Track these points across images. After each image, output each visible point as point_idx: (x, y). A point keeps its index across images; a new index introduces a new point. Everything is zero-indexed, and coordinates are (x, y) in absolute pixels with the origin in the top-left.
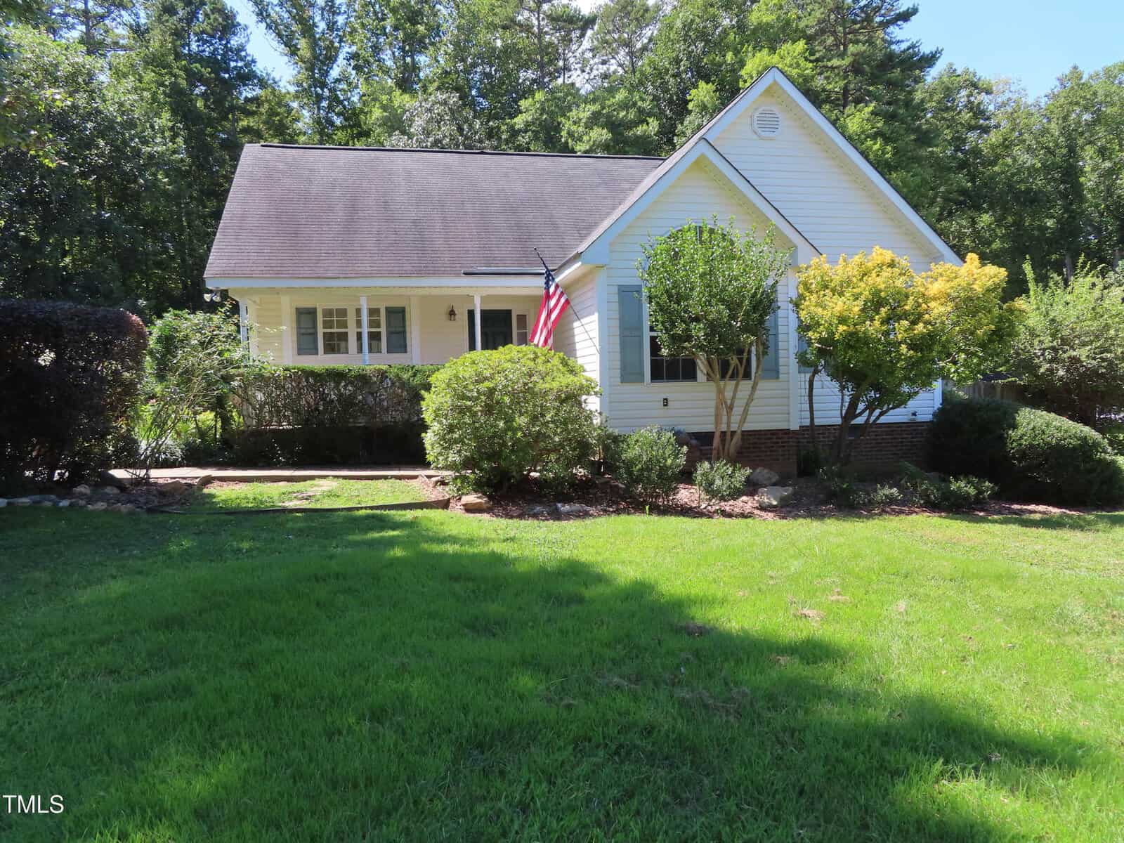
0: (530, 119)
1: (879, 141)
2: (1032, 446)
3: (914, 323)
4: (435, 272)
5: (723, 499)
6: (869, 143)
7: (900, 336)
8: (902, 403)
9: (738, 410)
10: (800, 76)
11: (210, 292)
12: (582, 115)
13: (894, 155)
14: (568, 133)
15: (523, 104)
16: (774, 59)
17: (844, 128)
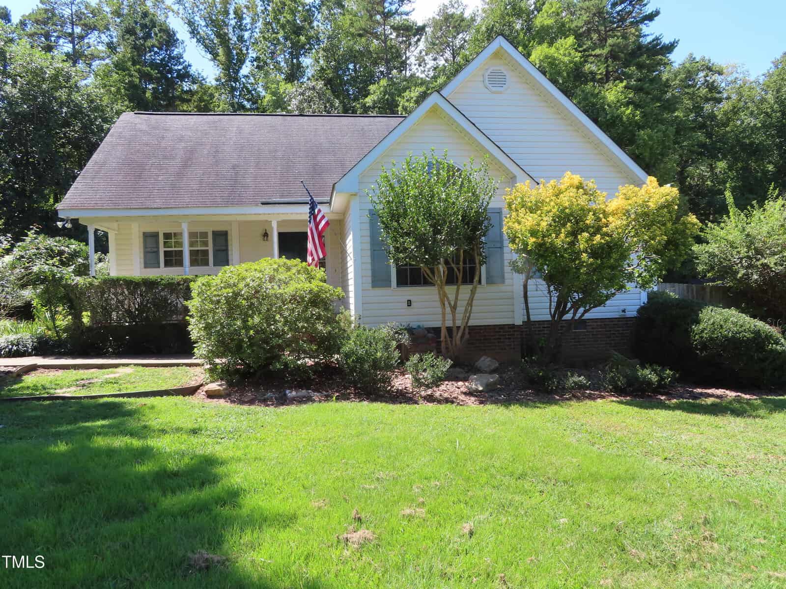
0: (376, 98)
1: (631, 107)
2: (711, 339)
3: (593, 235)
4: (240, 203)
5: (428, 387)
6: (623, 109)
7: (582, 246)
8: (600, 303)
10: (571, 62)
11: (62, 220)
12: (412, 95)
13: (642, 117)
14: (403, 108)
15: (372, 88)
16: (552, 51)
17: (604, 98)
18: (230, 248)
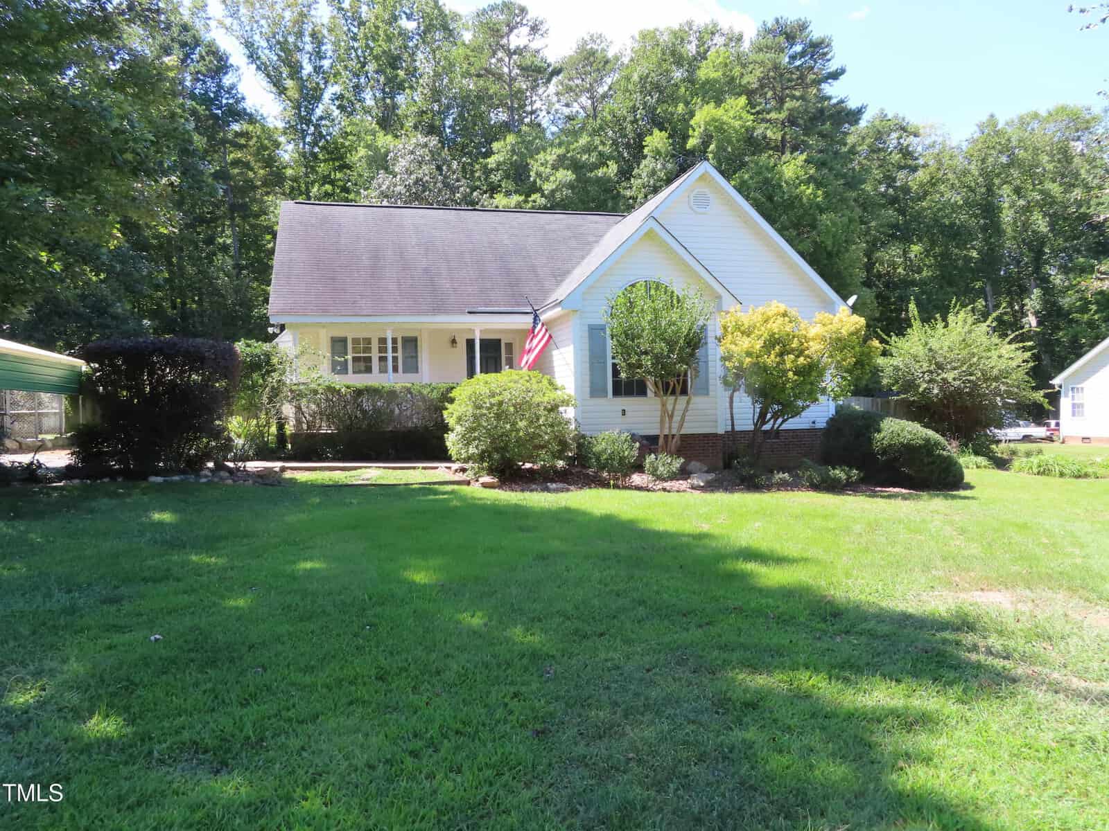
0: (502, 159)
1: (812, 186)
2: (890, 445)
3: (798, 356)
5: (665, 480)
6: (803, 187)
7: (788, 366)
8: (796, 413)
9: (677, 418)
10: (742, 127)
11: (273, 326)
12: (548, 158)
13: (824, 198)
14: (537, 174)
15: (496, 146)
16: (719, 113)
17: (781, 174)
18: (419, 354)
